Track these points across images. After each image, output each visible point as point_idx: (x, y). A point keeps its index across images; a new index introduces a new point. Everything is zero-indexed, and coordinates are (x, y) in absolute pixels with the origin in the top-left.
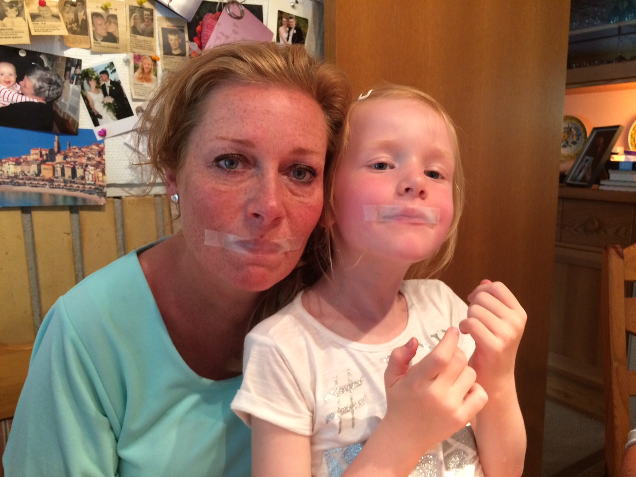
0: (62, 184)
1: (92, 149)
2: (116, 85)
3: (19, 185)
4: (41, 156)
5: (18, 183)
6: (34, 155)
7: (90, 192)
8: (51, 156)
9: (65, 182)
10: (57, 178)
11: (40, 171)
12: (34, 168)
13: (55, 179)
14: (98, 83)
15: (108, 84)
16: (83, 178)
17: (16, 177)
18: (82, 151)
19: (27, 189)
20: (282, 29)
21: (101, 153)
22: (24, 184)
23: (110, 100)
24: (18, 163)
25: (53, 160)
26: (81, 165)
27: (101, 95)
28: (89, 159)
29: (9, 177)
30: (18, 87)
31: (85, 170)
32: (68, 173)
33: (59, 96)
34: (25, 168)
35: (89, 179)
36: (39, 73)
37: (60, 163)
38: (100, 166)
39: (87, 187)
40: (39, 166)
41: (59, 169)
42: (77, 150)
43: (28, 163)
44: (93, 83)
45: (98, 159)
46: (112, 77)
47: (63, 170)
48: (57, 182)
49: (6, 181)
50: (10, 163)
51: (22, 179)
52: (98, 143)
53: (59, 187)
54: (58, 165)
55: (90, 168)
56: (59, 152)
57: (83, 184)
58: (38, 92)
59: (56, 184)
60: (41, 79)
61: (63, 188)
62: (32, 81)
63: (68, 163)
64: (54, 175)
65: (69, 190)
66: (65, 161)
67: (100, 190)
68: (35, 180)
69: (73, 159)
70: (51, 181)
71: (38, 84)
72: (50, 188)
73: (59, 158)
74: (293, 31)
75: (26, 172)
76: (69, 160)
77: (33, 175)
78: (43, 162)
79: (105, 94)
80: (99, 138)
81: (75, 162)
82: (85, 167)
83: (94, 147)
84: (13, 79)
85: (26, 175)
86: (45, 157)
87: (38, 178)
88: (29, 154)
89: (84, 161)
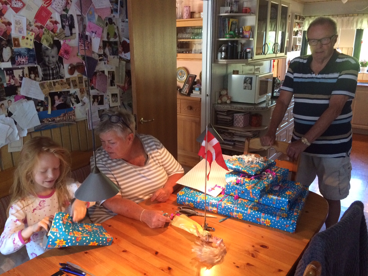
2: (77, 96)
3: (60, 122)
6: (62, 115)
7: (73, 122)
8: (65, 115)
9: (68, 120)
11: (63, 118)
12: (62, 118)
14: (73, 96)
15: (75, 96)
17: (59, 120)
18: (71, 112)
19: (61, 123)
20: (109, 75)
21: (74, 112)
22: (61, 122)
23: (76, 100)
24: (59, 117)
26: (71, 115)
27: (74, 99)
28: (72, 114)
30: (59, 100)
32: (68, 118)
33: (67, 100)
34: (61, 118)
35: (72, 118)
36: (62, 96)
38: (74, 115)
40: (63, 117)
43: (61, 117)
44: (72, 97)
45: (74, 114)
46: (76, 95)
52: (73, 110)
56: (66, 113)
57: (71, 120)
58: (63, 100)
60: (63, 97)
62: (61, 98)
64: (66, 119)
65: (69, 122)
67: (74, 121)
68: (62, 120)
71: (62, 99)
73: (66, 115)
74: (112, 75)
76: (68, 115)
78: (64, 116)
79: (75, 99)
80: (74, 109)
82: (71, 116)
83: (73, 111)
84: (58, 99)
88: (61, 115)
89: (71, 114)
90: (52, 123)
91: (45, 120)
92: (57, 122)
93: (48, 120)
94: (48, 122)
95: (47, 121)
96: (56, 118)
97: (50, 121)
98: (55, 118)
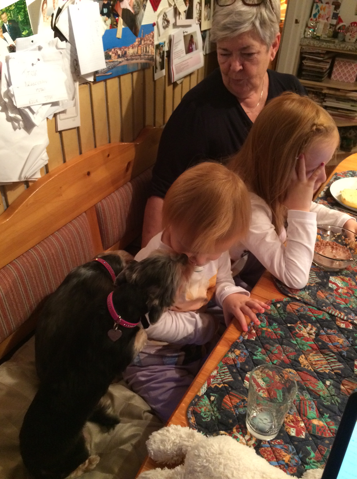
5: (133, 58)
6: (137, 42)
7: (150, 60)
9: (144, 55)
10: (142, 53)
11: (138, 50)
12: (136, 49)
16: (148, 52)
19: (134, 61)
21: (153, 37)
25: (141, 43)
26: (148, 45)
28: (150, 41)
29: (131, 56)
31: (149, 48)
34: (134, 50)
35: (150, 51)
37: (143, 45)
39: (149, 57)
40: (138, 47)
41: (142, 48)
42: (147, 37)
43: (135, 47)
47: (143, 48)
48: (142, 56)
49: (130, 58)
50: (131, 48)
51: (133, 56)
53: (142, 58)
55: (150, 46)
56: (143, 39)
57: (148, 55)
63: (145, 44)
65: (145, 59)
68: (136, 56)
70: (140, 56)
72: (140, 59)
73: (143, 42)
75: (134, 52)
76: (145, 42)
78: (139, 45)
83: (152, 34)
85: (134, 54)
86: (139, 43)
87: (137, 54)
88: (135, 42)
97: (119, 56)
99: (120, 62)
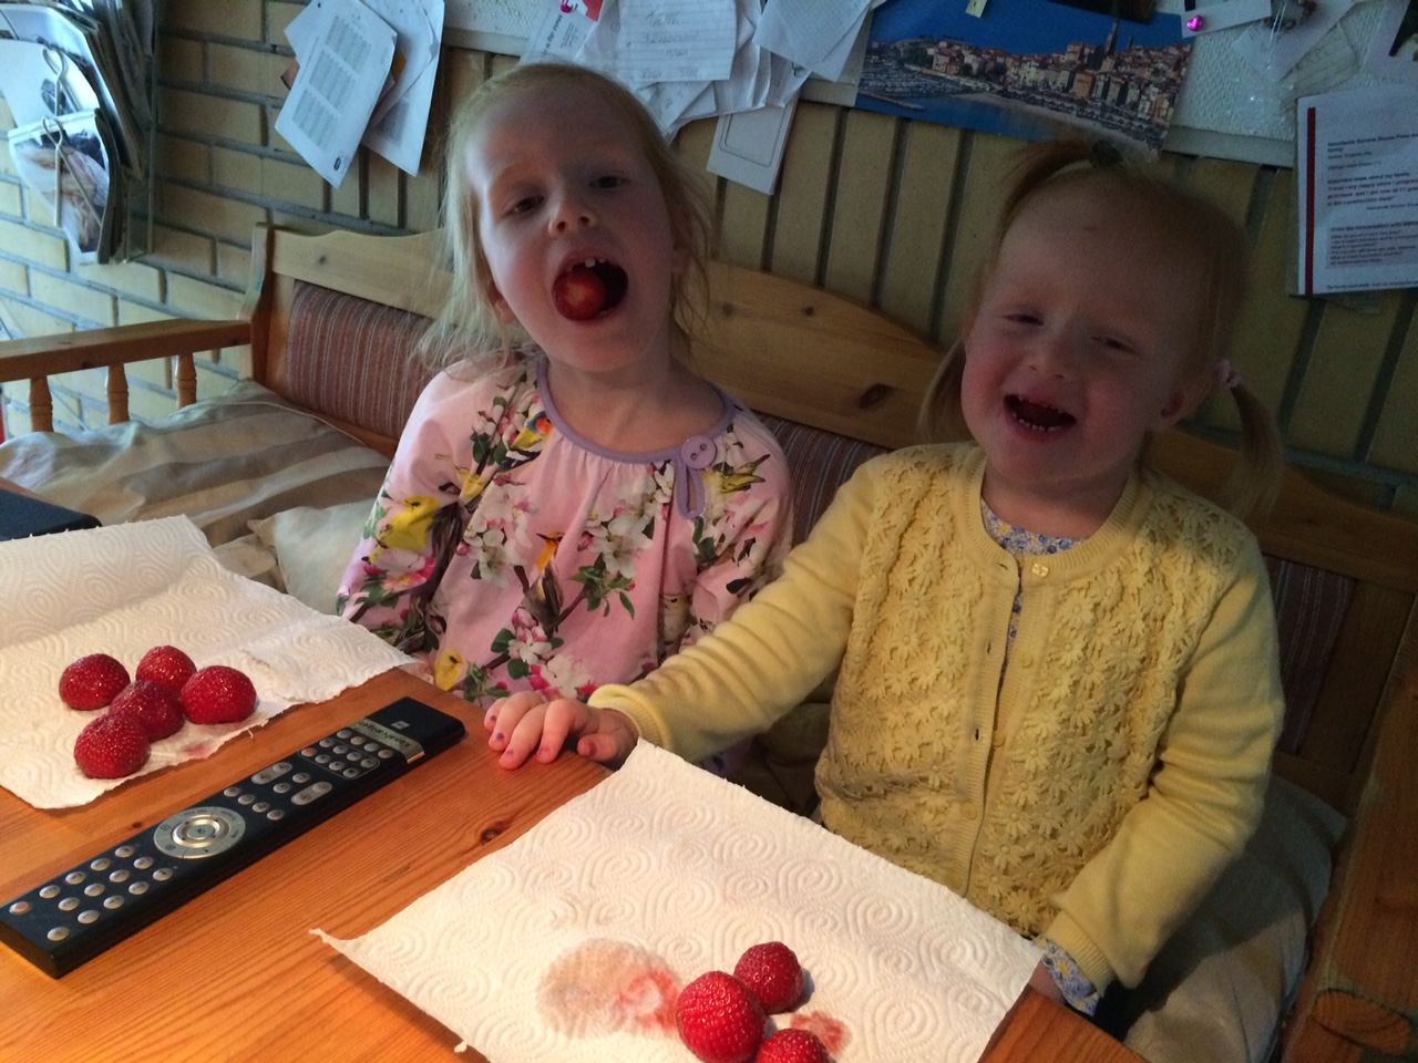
0: (1097, 113)
1: (1167, 54)
3: (1035, 102)
4: (1082, 57)
5: (1034, 98)
6: (1066, 58)
7: (1137, 136)
8: (1095, 61)
9: (1104, 108)
10: (1093, 99)
11: (1071, 83)
12: (1064, 77)
13: (1089, 102)
16: (1134, 106)
17: (1034, 88)
18: (1149, 57)
19: (1044, 111)
21: (1179, 64)
22: (1042, 103)
24: (1043, 66)
25: (1097, 66)
26: (1140, 80)
28: (1156, 72)
29: (1024, 87)
31: (1142, 93)
32: (1114, 92)
34: (1050, 74)
35: (1145, 106)
37: (1105, 74)
38: (1174, 89)
39: (1137, 124)
40: (1073, 75)
41: (1101, 85)
42: (1141, 53)
43: (1058, 67)
45: (1171, 74)
47: (1107, 85)
48: (1091, 107)
49: (1019, 92)
50: (1033, 63)
51: (1042, 94)
52: (1181, 43)
53: (1090, 117)
54: (1103, 77)
55: (1153, 90)
56: (1111, 53)
57: (1131, 118)
59: (1089, 110)
61: (1096, 120)
63: (1119, 75)
64: (1091, 92)
65: (1105, 124)
66: (1115, 71)
68: (1059, 97)
69: (1129, 70)
70: (1082, 103)
72: (1078, 116)
73: (1107, 65)
75: (1050, 83)
76: (1122, 69)
77: (1058, 89)
78: (1081, 69)
80: (1186, 33)
81: (1130, 75)
82: (1143, 86)
83: (1174, 51)
85: (1049, 87)
86: (1086, 60)
87: (1064, 95)
89: (1147, 74)
90: (978, 91)
91: (941, 52)
92: (1015, 96)
93: (961, 56)
94: (954, 69)
95: (952, 60)
96: (1021, 62)
97: (966, 70)
98: (1009, 61)
99: (967, 90)
